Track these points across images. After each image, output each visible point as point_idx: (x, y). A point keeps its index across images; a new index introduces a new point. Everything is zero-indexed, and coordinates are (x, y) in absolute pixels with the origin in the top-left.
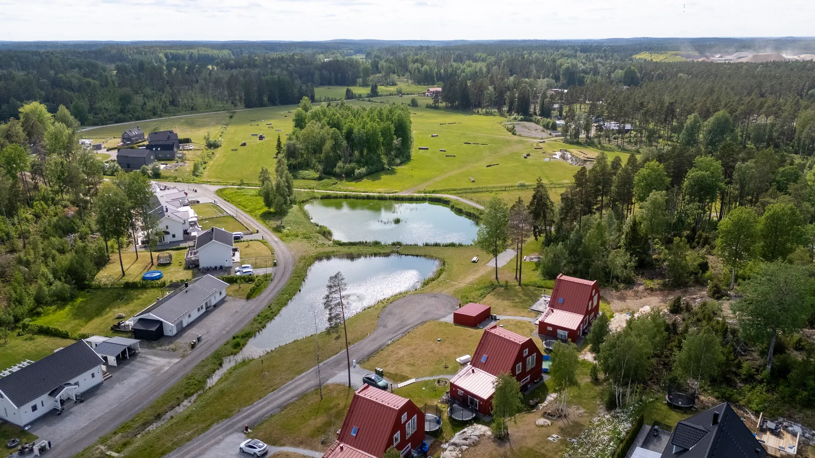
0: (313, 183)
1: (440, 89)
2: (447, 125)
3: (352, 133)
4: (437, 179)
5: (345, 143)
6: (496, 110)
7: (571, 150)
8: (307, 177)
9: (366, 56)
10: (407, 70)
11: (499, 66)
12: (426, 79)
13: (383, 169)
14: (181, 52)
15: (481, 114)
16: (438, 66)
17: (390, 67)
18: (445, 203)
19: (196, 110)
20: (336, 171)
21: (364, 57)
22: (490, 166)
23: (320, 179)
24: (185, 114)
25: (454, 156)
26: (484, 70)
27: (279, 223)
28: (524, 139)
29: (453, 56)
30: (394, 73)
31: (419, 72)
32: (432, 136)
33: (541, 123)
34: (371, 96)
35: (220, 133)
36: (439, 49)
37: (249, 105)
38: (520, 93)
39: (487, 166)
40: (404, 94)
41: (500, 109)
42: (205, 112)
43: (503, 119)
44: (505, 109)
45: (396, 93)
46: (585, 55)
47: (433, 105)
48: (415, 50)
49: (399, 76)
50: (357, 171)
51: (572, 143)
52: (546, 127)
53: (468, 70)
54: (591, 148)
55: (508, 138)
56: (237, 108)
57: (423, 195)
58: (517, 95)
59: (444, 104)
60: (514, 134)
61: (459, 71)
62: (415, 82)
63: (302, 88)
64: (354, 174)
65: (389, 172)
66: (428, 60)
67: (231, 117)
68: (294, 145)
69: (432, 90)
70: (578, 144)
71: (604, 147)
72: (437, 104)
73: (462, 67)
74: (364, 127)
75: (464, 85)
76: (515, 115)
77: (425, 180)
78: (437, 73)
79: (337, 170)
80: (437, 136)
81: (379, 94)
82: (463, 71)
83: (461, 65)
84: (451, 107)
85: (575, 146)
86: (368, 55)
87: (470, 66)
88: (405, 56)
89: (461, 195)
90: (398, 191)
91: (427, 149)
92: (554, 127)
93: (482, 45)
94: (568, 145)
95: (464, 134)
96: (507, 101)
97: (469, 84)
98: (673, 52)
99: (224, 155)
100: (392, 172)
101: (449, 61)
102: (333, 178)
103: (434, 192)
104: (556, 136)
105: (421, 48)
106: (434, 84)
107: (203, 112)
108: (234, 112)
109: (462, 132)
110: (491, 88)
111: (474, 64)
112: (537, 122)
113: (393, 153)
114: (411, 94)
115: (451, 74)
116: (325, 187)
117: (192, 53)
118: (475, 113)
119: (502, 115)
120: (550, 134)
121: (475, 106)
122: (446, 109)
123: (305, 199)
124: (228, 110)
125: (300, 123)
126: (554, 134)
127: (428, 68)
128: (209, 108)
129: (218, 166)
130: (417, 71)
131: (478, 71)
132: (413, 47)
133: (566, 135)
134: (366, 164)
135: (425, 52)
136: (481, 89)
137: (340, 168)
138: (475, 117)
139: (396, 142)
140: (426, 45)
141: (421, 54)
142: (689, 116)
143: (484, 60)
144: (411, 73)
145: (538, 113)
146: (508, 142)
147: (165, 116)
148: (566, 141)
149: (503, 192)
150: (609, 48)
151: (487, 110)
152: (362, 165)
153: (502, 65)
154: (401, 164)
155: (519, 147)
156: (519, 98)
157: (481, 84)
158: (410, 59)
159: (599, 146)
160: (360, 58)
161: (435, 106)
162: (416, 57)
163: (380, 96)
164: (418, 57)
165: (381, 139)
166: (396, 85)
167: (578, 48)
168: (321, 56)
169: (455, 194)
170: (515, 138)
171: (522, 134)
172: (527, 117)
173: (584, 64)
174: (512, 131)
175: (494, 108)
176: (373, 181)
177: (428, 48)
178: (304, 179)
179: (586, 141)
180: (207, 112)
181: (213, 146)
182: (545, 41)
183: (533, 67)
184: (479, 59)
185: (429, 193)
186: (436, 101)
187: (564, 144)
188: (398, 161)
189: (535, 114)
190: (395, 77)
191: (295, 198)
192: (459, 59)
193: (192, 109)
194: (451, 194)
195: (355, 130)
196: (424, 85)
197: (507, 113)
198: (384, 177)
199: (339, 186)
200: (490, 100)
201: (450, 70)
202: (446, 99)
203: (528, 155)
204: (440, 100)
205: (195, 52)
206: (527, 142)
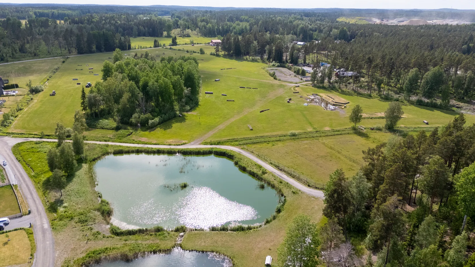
0: (111, 134)
1: (220, 41)
2: (226, 70)
3: (148, 86)
4: (221, 127)
5: (141, 95)
6: (259, 58)
7: (321, 94)
8: (105, 127)
9: (172, 16)
10: (197, 27)
11: (258, 25)
12: (210, 33)
13: (175, 116)
14: (46, 11)
15: (249, 61)
16: (218, 25)
17: (185, 24)
18: (230, 157)
19: (38, 56)
20: (131, 122)
21: (170, 17)
22: (263, 111)
23: (117, 129)
24: (28, 60)
25: (234, 101)
26: (248, 27)
27: (58, 195)
28: (283, 83)
29: (227, 17)
30: (188, 28)
31: (205, 28)
32: (216, 81)
33: (293, 69)
34: (173, 45)
35: (48, 78)
36: (218, 12)
37: (81, 52)
38: (277, 47)
39: (261, 112)
40: (195, 44)
41: (262, 58)
42: (45, 58)
43: (264, 65)
44: (266, 57)
45: (189, 43)
46: (309, 18)
47: (215, 53)
48: (203, 13)
49: (192, 30)
50: (150, 122)
51: (319, 87)
52: (297, 72)
53: (238, 27)
54: (335, 92)
55: (271, 82)
56: (72, 54)
57: (209, 146)
58: (274, 48)
59: (223, 53)
60: (275, 79)
61: (231, 28)
62: (203, 35)
63: (122, 39)
64: (148, 124)
65: (180, 119)
66: (211, 20)
67: (64, 62)
68: (95, 97)
69: (214, 41)
70: (324, 88)
71: (343, 91)
72: (218, 53)
73: (234, 25)
74: (157, 81)
75: (237, 40)
76: (274, 63)
77: (210, 128)
78: (217, 29)
79: (133, 120)
80: (219, 80)
81: (178, 43)
82: (234, 28)
83: (232, 24)
84: (228, 55)
85: (321, 90)
86: (173, 15)
87: (238, 25)
88: (196, 17)
89: (242, 146)
90: (187, 141)
91: (212, 93)
92: (303, 73)
93: (244, 10)
94: (316, 89)
95: (238, 78)
96: (267, 52)
97: (240, 39)
98: (358, 17)
99: (41, 101)
100: (182, 119)
101: (225, 21)
102: (129, 128)
103: (219, 143)
104: (306, 81)
105: (206, 12)
106: (215, 37)
107: (43, 58)
108: (68, 58)
109: (237, 76)
110: (255, 43)
111: (241, 23)
112: (290, 69)
113: (184, 100)
114: (200, 44)
115: (226, 30)
116: (120, 139)
117: (54, 12)
118: (245, 60)
119: (263, 62)
120: (301, 79)
121: (244, 54)
122: (225, 56)
123: (96, 156)
124: (64, 55)
125: (107, 72)
126: (304, 79)
127: (211, 26)
128: (49, 54)
129: (30, 113)
130: (203, 27)
131: (244, 28)
132: (201, 11)
133: (315, 81)
134: (159, 114)
135: (208, 15)
136: (248, 43)
137: (135, 118)
138: (245, 63)
139: (186, 91)
140: (210, 10)
141: (206, 16)
142: (411, 70)
143: (247, 21)
144: (200, 28)
145: (289, 61)
146: (272, 86)
147: (11, 61)
148: (315, 86)
149: (279, 143)
150: (321, 14)
151: (253, 58)
152: (156, 114)
153: (259, 25)
154: (191, 110)
155: (280, 92)
156: (276, 50)
157: (249, 39)
158: (199, 19)
159: (340, 90)
160: (167, 18)
161: (217, 54)
162: (203, 18)
163: (179, 45)
164: (204, 18)
165: (173, 91)
166: (190, 36)
167: (303, 14)
168: (141, 16)
169: (237, 145)
170: (276, 82)
171: (282, 79)
172: (282, 64)
173: (311, 25)
174: (273, 75)
175: (258, 56)
176: (165, 130)
177: (211, 12)
178: (103, 129)
179: (329, 86)
180: (48, 57)
181: (35, 91)
182: (280, 9)
183: (279, 26)
184: (243, 20)
185: (215, 144)
186: (217, 51)
187: (313, 88)
188: (188, 108)
189: (287, 62)
190: (189, 31)
191: (86, 156)
192: (231, 20)
193: (35, 55)
194: (233, 145)
195: (150, 84)
196: (209, 37)
197: (267, 60)
198: (176, 126)
199: (133, 137)
200: (255, 51)
201: (225, 27)
202: (224, 49)
203: (290, 99)
204: (220, 50)
205: (55, 11)
206: (286, 86)
